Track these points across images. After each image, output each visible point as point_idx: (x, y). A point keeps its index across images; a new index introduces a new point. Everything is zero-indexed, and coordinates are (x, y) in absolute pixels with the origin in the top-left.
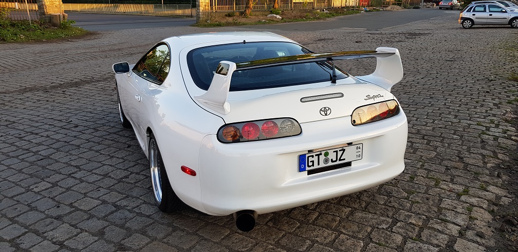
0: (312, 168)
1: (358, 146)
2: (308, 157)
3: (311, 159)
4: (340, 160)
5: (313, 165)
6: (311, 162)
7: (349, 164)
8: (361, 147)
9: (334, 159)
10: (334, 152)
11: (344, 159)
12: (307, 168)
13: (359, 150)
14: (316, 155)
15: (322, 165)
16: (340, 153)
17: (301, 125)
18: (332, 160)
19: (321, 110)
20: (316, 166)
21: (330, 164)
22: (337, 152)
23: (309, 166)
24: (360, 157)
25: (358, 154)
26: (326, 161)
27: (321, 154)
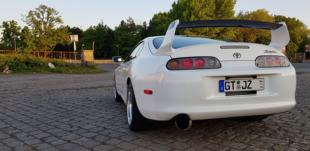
0: (228, 91)
1: (261, 80)
2: (226, 82)
3: (227, 84)
4: (248, 88)
5: (229, 89)
6: (228, 86)
7: (254, 92)
8: (263, 81)
9: (244, 87)
10: (244, 81)
11: (251, 88)
12: (225, 90)
13: (261, 83)
14: (231, 82)
15: (236, 89)
16: (248, 83)
17: (220, 62)
18: (242, 87)
19: (234, 54)
20: (231, 90)
21: (241, 90)
22: (246, 81)
23: (226, 89)
24: (262, 88)
25: (261, 85)
26: (239, 87)
27: (235, 82)
